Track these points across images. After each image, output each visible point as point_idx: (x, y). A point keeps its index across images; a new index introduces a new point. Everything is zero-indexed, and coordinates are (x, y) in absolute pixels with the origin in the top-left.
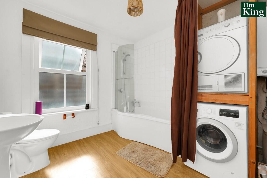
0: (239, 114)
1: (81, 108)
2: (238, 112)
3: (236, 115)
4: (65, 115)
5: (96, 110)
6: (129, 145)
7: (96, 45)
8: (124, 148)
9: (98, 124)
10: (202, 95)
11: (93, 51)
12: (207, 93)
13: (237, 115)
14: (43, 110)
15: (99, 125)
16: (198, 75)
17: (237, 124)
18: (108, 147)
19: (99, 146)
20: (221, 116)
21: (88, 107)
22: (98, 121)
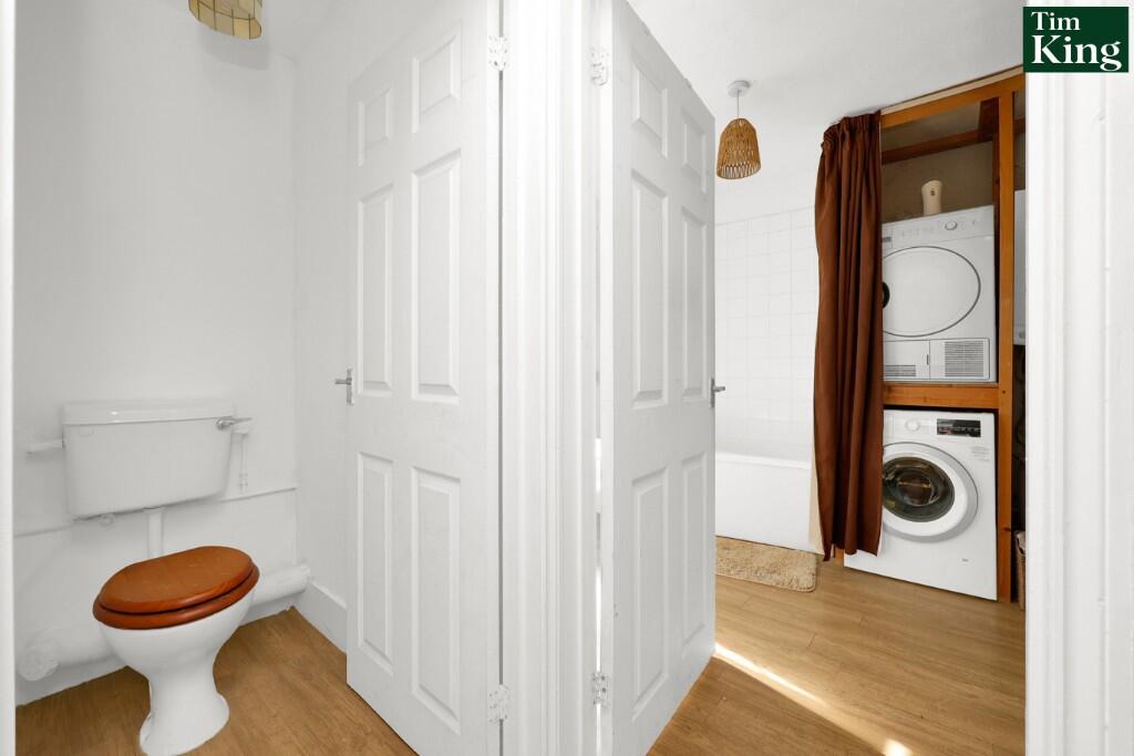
0: (979, 427)
2: (977, 424)
3: (972, 430)
10: (889, 388)
12: (903, 384)
13: (976, 429)
16: (884, 339)
17: (977, 451)
20: (940, 436)
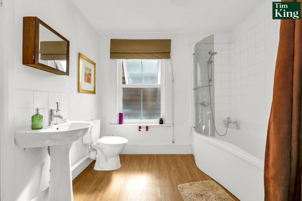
1: (154, 122)
4: (140, 127)
5: (171, 126)
6: (201, 182)
7: (170, 53)
8: (191, 183)
9: (173, 142)
11: (166, 59)
14: (125, 120)
15: (174, 144)
18: (173, 173)
19: (165, 168)
21: (161, 122)
22: (173, 140)
